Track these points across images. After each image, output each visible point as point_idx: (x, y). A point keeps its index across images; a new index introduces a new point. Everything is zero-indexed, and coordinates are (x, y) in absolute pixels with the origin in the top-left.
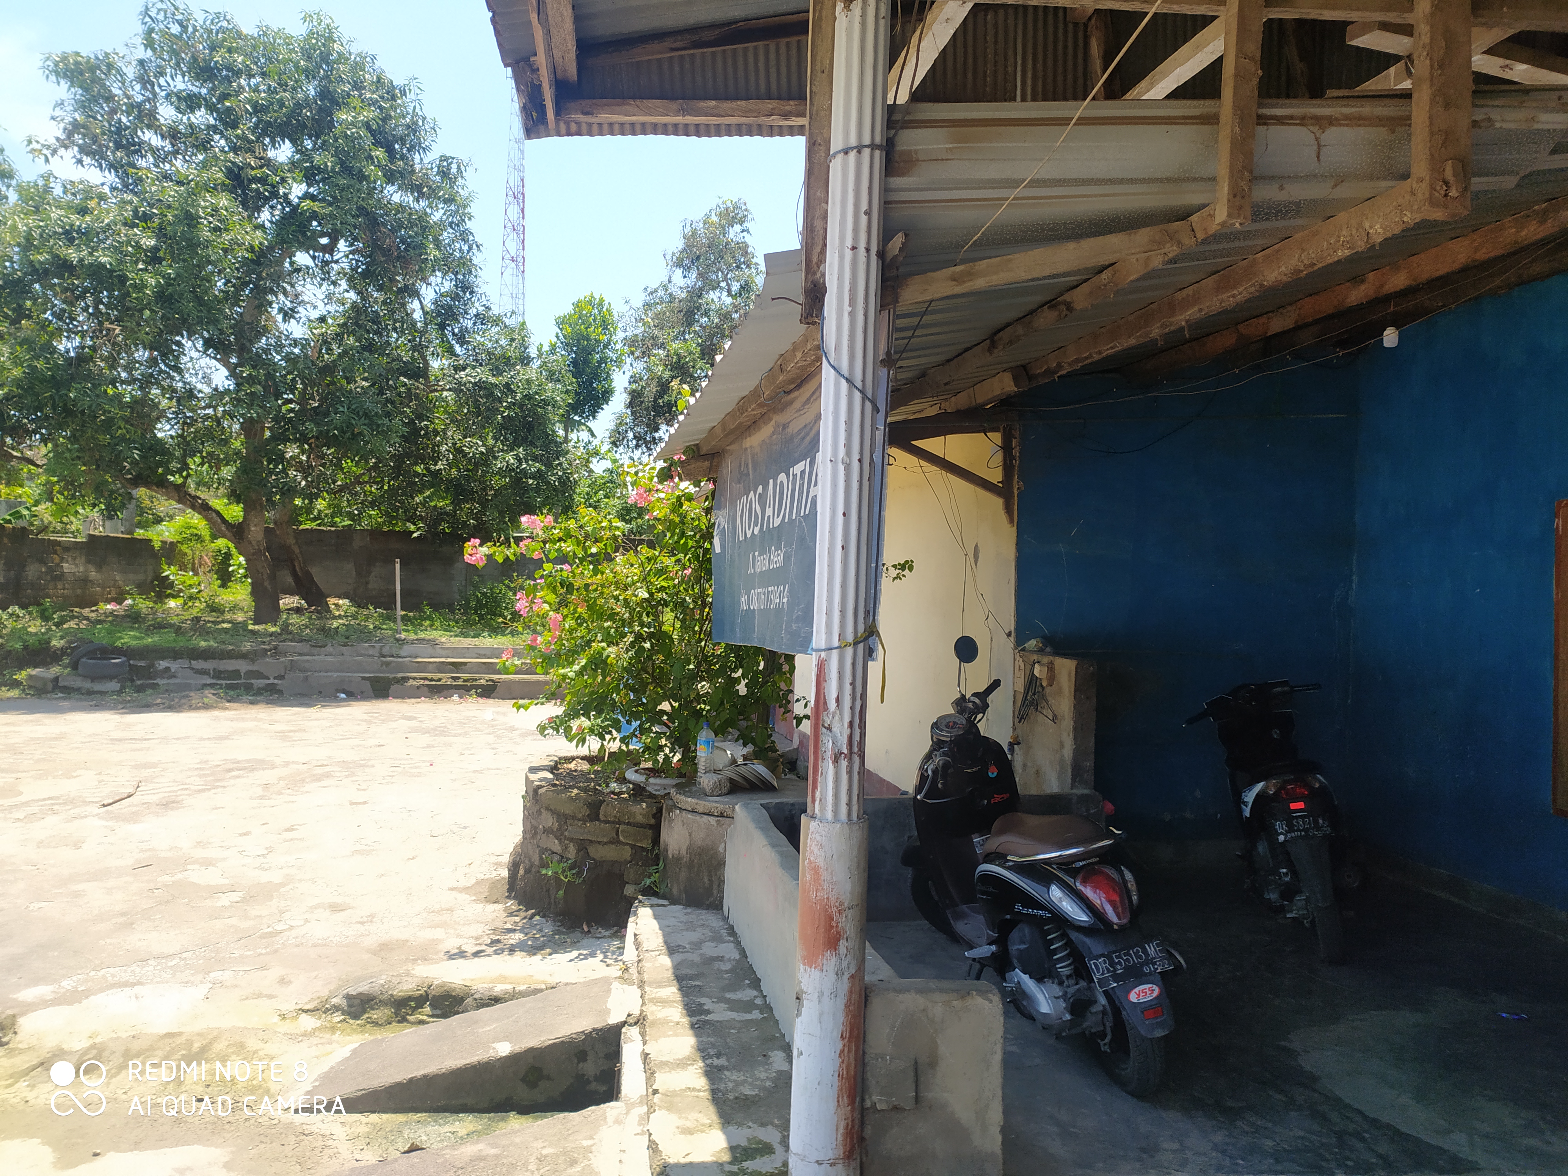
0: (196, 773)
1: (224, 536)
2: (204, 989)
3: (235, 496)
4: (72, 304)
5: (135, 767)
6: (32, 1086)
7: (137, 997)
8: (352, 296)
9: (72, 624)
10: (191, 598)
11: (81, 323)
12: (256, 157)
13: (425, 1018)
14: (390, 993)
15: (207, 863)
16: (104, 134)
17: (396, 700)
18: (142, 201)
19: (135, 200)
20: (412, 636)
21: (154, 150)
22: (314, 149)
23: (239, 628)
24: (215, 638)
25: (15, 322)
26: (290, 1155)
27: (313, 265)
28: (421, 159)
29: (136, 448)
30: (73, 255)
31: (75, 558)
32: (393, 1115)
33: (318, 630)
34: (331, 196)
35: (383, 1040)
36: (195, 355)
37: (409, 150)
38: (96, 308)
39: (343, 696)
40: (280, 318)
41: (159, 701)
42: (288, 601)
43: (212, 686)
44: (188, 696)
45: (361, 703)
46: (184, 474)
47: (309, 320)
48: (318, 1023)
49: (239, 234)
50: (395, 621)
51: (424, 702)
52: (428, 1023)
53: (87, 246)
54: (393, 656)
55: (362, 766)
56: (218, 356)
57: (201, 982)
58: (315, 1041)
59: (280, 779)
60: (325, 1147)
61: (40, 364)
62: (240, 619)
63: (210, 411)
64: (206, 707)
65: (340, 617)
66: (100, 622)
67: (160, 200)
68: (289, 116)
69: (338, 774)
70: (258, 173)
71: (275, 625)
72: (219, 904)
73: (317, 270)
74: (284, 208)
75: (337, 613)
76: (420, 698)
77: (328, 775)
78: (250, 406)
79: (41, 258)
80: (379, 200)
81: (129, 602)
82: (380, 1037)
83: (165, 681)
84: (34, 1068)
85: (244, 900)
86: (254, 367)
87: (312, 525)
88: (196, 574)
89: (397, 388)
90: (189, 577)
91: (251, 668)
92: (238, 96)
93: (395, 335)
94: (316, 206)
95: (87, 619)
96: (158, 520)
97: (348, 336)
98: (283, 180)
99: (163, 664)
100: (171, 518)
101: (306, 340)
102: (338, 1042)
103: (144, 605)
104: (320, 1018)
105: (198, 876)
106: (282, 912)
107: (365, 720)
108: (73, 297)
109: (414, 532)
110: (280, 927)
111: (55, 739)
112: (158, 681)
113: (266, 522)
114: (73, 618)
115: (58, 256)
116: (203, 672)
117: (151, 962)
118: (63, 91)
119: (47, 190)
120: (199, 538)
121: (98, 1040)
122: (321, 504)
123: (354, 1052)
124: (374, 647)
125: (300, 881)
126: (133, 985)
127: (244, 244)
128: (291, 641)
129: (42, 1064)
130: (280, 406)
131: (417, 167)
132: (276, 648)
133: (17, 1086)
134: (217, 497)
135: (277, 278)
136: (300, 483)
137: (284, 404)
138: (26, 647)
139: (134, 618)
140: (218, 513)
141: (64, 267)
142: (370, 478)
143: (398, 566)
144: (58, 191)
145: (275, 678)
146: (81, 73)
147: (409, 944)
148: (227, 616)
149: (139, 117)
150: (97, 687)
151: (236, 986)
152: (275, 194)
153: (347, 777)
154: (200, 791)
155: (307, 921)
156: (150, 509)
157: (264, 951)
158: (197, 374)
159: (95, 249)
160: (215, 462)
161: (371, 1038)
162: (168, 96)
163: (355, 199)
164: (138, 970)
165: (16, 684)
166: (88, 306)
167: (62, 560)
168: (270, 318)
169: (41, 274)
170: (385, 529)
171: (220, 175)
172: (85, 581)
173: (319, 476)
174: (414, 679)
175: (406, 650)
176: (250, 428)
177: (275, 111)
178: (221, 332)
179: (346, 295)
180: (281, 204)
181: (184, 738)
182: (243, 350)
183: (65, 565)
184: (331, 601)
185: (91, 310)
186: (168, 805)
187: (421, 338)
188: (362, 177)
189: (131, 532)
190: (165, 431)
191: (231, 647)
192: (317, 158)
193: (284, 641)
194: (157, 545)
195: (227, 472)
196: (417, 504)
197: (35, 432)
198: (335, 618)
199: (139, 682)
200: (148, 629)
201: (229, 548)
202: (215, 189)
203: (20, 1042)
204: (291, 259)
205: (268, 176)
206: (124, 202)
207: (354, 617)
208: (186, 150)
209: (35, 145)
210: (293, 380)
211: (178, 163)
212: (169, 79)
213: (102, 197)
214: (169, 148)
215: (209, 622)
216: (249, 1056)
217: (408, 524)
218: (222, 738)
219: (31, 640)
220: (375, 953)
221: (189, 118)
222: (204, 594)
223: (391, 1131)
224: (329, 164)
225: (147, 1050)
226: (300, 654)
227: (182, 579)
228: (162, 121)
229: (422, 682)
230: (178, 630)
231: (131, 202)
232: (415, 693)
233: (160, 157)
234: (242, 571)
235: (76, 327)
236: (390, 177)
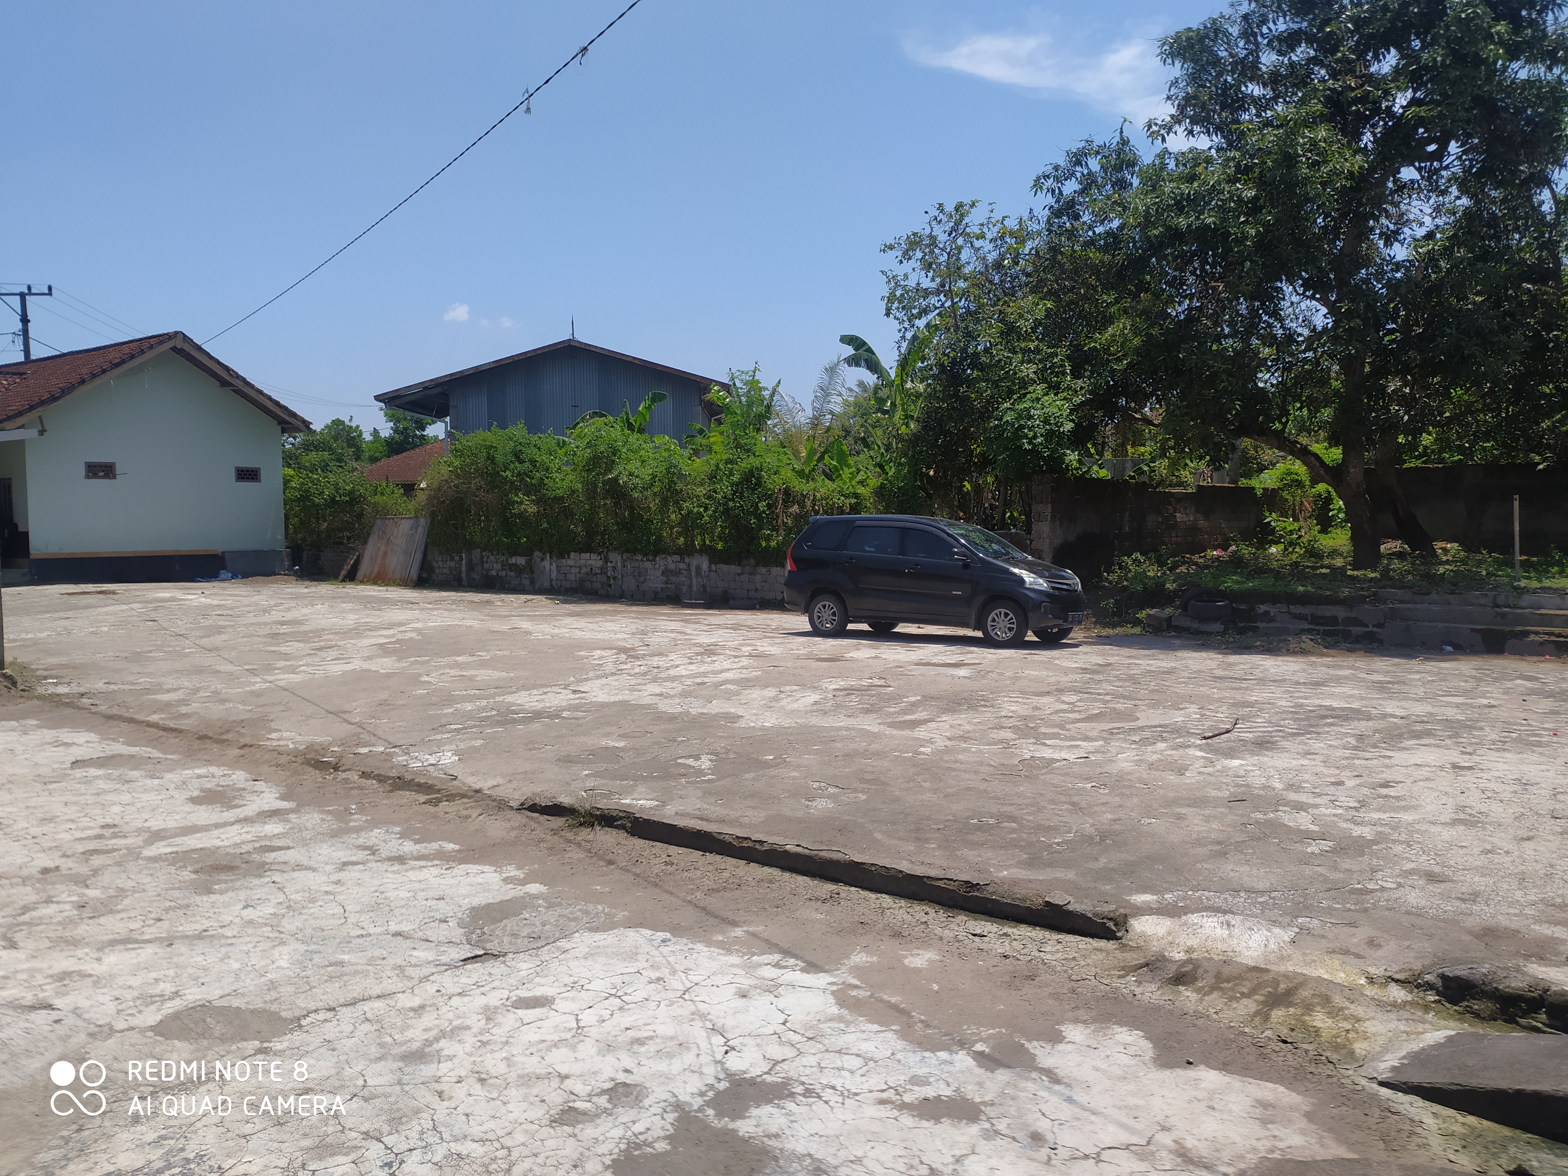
0: (1290, 716)
1: (1322, 481)
2: (1290, 933)
3: (1333, 440)
4: (1182, 270)
5: (1234, 705)
6: (1139, 983)
7: (1228, 925)
8: (1465, 201)
9: (1183, 569)
10: (1291, 544)
11: (1190, 286)
12: (1356, 77)
13: (1540, 1025)
14: (1495, 985)
15: (1300, 807)
16: (1211, 99)
17: (1512, 657)
18: (1243, 155)
19: (1237, 154)
20: (1535, 584)
21: (1256, 101)
22: (1422, 49)
23: (1338, 573)
24: (1312, 584)
25: (1135, 296)
26: (1374, 1127)
27: (1419, 177)
28: (1556, 19)
29: (1238, 400)
30: (1182, 222)
31: (1185, 508)
32: (1496, 1125)
33: (1421, 576)
34: (1440, 95)
35: (1484, 1036)
36: (1295, 299)
37: (1540, 12)
38: (1203, 270)
39: (1449, 648)
40: (1381, 243)
41: (1258, 643)
42: (1389, 546)
43: (1309, 631)
44: (1286, 640)
45: (1471, 658)
46: (1284, 420)
47: (1415, 240)
48: (1409, 998)
49: (1338, 163)
50: (1512, 567)
51: (1549, 661)
52: (1544, 1032)
53: (1195, 211)
54: (1509, 607)
55: (1470, 727)
56: (1318, 296)
57: (1289, 925)
58: (1406, 1015)
59: (1376, 731)
60: (1412, 1134)
61: (1155, 331)
62: (1339, 565)
63: (1310, 354)
64: (1304, 652)
65: (1447, 562)
66: (1207, 567)
67: (1260, 149)
68: (1392, 21)
69: (1438, 733)
70: (1358, 93)
71: (1376, 571)
72: (1309, 850)
73: (1423, 183)
74: (1386, 123)
75: (1445, 558)
76: (1544, 656)
77: (1428, 733)
78: (1348, 343)
79: (1156, 232)
80: (1500, 83)
81: (1234, 548)
82: (1481, 1032)
83: (1264, 625)
84: (1141, 967)
85: (1334, 851)
86: (1352, 301)
87: (1418, 463)
88: (1296, 519)
89: (1517, 296)
90: (1290, 524)
91: (1348, 614)
92: (1338, 17)
93: (1517, 236)
94: (1422, 111)
95: (1196, 564)
96: (1262, 469)
97: (1459, 248)
98: (1387, 92)
99: (1263, 608)
100: (1274, 465)
101: (1409, 261)
102: (1431, 1023)
103: (1246, 551)
104: (1411, 992)
105: (1289, 818)
106: (1374, 871)
107: (1474, 677)
108: (1183, 261)
109: (1539, 464)
110: (1371, 886)
111: (1168, 673)
112: (1260, 625)
113: (1366, 464)
114: (1184, 563)
115: (1170, 227)
116: (1301, 617)
117: (1242, 894)
118: (1177, 70)
119: (1163, 166)
120: (1299, 484)
121: (1194, 956)
122: (1427, 440)
123: (1450, 1039)
124: (1486, 595)
125: (1395, 841)
126: (1225, 912)
127: (1343, 172)
128: (1392, 587)
129: (1147, 965)
130: (1382, 338)
131: (1550, 30)
132: (1375, 594)
133: (1128, 978)
134: (1317, 442)
135: (1379, 201)
136: (1402, 418)
137: (1385, 335)
138: (1145, 589)
139: (1237, 562)
140: (1316, 456)
141: (1175, 235)
142: (1485, 405)
143: (1516, 504)
144: (1172, 165)
145: (1374, 626)
146: (1192, 47)
147: (1521, 936)
148: (1326, 561)
149: (1243, 74)
150: (1205, 627)
151: (1323, 937)
152: (1376, 110)
153: (1450, 737)
154: (1294, 735)
155: (1400, 885)
156: (1255, 459)
157: (1353, 907)
158: (1297, 318)
159: (1201, 213)
160: (1314, 405)
161: (1471, 1030)
162: (1269, 44)
163: (1469, 90)
164: (1230, 899)
165: (1137, 622)
166: (1196, 269)
167: (1175, 510)
168: (1372, 245)
169: (1156, 247)
170: (1503, 462)
171: (1320, 106)
172: (1194, 529)
173: (1423, 409)
174: (1537, 633)
175: (1527, 599)
176: (1349, 365)
177: (1379, 20)
178: (1320, 269)
179: (1458, 202)
180: (1383, 119)
181: (1280, 681)
182: (1342, 283)
183: (1178, 515)
184: (1438, 545)
185: (1198, 272)
186: (1263, 744)
187: (1550, 233)
188: (1478, 61)
189: (1235, 481)
190: (1267, 380)
191: (1328, 593)
192: (1425, 56)
193: (1384, 587)
194: (1259, 492)
195: (1326, 414)
196: (1543, 430)
197: (1152, 394)
198: (1442, 563)
199: (1241, 625)
200: (1249, 574)
201: (1329, 492)
202: (1314, 122)
203: (1131, 940)
204: (1394, 177)
205: (1370, 92)
206: (1228, 159)
207: (1464, 562)
208: (1287, 92)
209: (1155, 128)
210: (1396, 308)
211: (1279, 108)
212: (1271, 25)
213: (1209, 161)
214: (1270, 94)
215: (1308, 567)
216: (1335, 1013)
217: (1532, 455)
218: (1318, 684)
219: (1150, 583)
220: (1477, 936)
221: (1290, 58)
222: (1305, 540)
223: (1494, 1142)
224: (1439, 59)
225: (1236, 978)
226: (1401, 602)
227: (1283, 525)
228: (1264, 69)
229: (1546, 637)
230: (1277, 575)
231: (1234, 158)
232: (1539, 650)
233: (1262, 104)
234: (1342, 515)
235: (1185, 291)
236: (1513, 53)
